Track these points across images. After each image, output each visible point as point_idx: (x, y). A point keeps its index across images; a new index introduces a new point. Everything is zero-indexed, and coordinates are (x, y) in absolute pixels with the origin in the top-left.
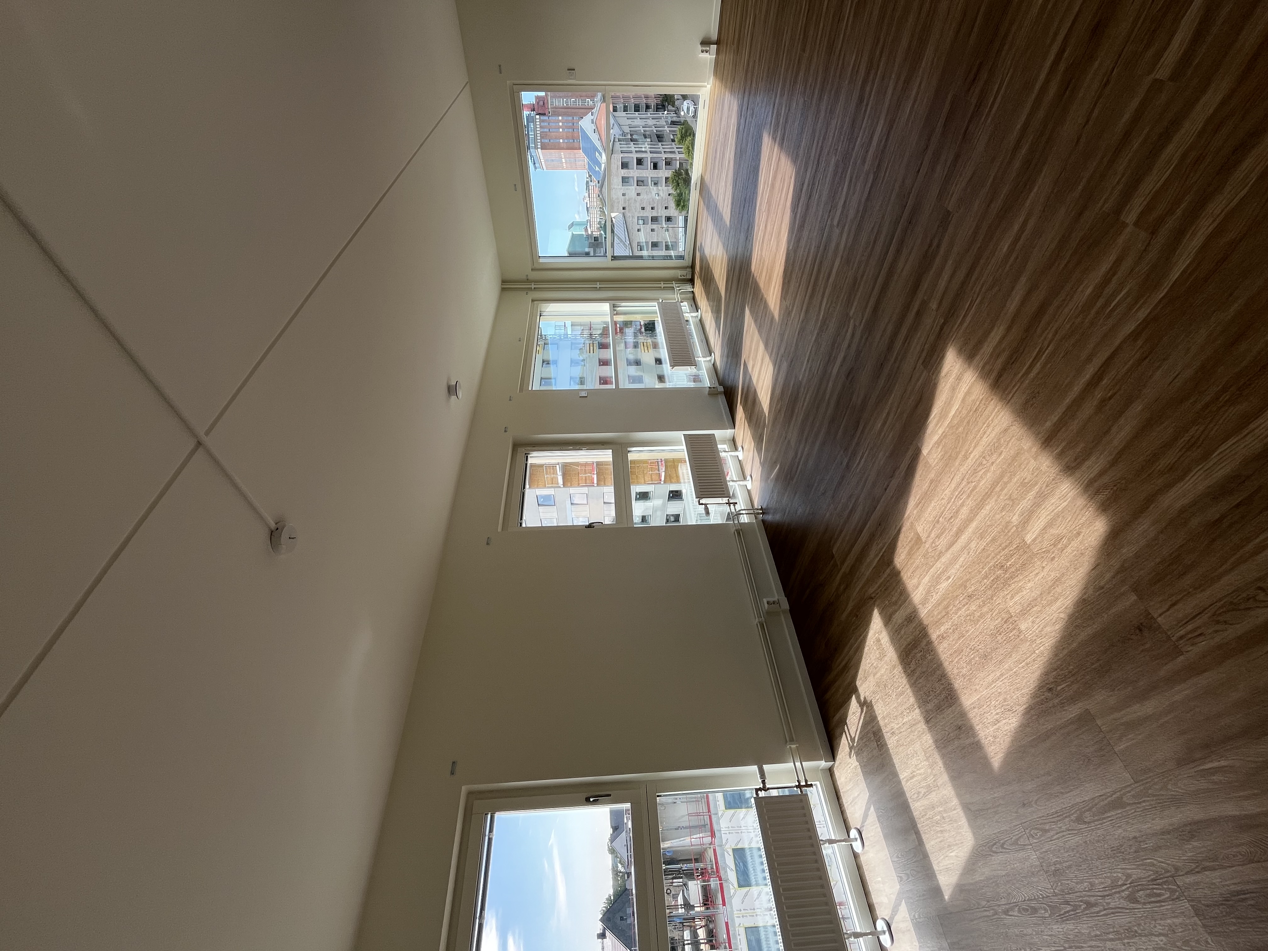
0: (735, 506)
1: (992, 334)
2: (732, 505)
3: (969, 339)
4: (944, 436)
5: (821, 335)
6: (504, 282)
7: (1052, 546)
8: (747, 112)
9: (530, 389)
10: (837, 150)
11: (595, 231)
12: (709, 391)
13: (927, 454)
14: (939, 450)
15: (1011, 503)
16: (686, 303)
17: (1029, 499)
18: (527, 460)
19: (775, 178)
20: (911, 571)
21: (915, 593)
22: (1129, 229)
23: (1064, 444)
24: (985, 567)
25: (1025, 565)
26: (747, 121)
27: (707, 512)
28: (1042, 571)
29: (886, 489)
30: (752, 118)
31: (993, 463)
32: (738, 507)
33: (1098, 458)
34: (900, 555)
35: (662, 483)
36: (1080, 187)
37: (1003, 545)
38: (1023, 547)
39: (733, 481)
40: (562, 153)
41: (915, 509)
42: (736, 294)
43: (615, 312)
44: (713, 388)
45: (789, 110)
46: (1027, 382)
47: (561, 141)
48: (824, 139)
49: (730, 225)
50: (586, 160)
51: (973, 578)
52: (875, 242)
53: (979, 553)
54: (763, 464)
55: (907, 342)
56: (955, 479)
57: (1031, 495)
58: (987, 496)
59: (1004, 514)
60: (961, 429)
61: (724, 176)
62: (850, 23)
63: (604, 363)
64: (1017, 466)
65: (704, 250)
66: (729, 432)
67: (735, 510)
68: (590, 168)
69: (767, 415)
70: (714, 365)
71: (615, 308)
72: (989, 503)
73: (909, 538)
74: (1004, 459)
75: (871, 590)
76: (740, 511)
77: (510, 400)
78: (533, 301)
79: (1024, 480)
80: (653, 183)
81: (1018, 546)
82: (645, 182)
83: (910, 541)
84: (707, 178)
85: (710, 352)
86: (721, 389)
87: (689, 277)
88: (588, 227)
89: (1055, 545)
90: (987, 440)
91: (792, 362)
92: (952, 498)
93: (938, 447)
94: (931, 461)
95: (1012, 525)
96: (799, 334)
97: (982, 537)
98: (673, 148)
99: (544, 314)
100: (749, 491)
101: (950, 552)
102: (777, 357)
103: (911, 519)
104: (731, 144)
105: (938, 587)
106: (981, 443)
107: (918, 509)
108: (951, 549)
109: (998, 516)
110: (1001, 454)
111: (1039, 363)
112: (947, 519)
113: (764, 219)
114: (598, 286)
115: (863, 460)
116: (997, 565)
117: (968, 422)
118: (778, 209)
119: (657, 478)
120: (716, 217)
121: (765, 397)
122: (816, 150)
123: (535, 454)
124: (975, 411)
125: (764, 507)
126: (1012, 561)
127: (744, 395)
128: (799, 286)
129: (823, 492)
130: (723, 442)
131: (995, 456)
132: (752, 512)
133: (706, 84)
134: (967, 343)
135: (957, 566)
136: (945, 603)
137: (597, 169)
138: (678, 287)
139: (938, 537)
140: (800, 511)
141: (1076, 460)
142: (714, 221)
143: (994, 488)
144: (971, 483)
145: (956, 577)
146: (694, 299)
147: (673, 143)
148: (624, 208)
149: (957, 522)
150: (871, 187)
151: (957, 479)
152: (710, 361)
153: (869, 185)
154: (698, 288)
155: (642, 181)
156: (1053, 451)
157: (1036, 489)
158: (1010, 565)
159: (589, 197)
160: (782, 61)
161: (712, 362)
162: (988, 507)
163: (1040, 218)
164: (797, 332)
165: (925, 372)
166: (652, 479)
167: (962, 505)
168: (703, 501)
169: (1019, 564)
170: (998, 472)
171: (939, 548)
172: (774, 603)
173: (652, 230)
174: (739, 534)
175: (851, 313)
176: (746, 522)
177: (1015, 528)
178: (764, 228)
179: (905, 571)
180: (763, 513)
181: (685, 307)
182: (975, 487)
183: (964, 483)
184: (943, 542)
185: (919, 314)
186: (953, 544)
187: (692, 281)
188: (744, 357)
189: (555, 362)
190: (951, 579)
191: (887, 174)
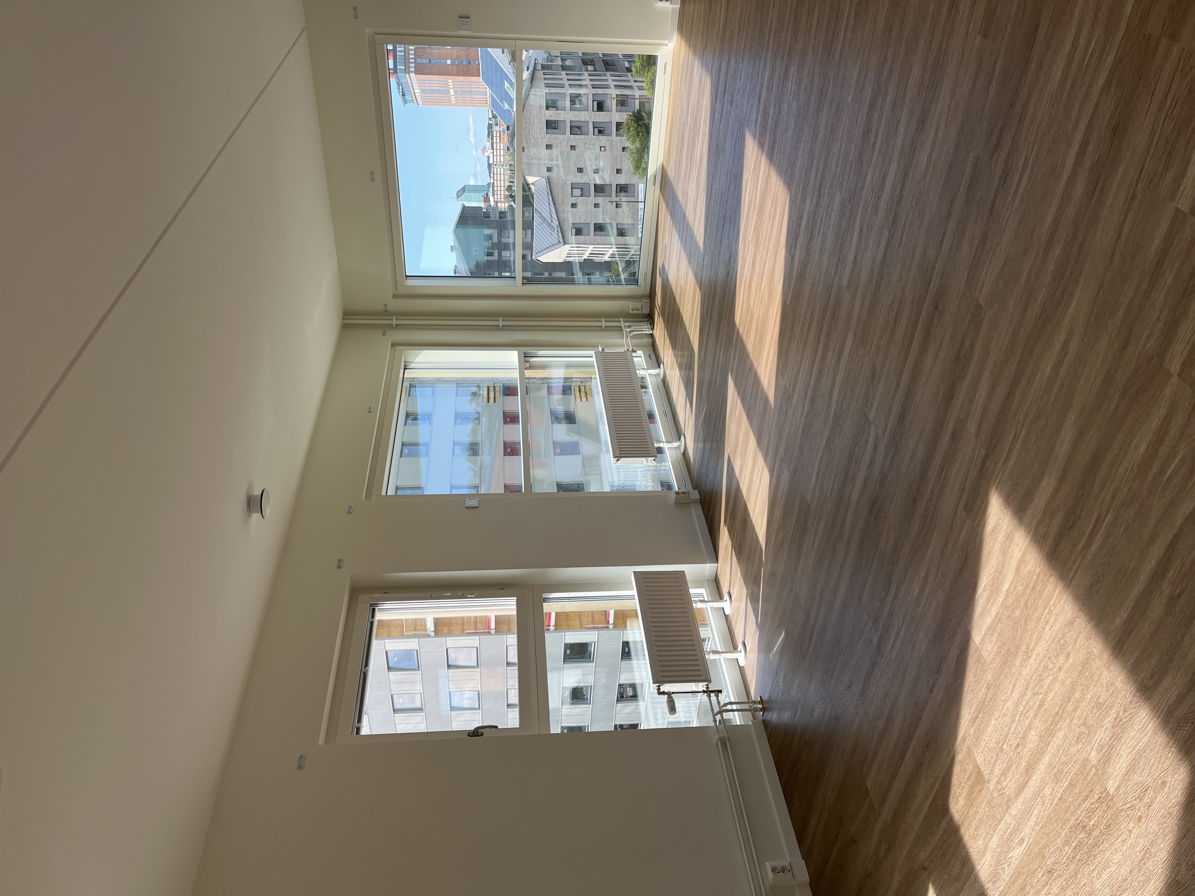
0: (717, 696)
1: (1043, 484)
2: (713, 695)
3: (1017, 484)
4: (998, 619)
5: (834, 440)
6: (347, 314)
7: (1138, 800)
8: (724, 96)
9: (383, 493)
10: (842, 184)
11: (501, 202)
12: (676, 498)
13: (980, 644)
14: (994, 639)
15: (1087, 732)
16: (641, 352)
17: (1107, 728)
18: (373, 616)
19: (763, 198)
20: (973, 827)
21: (981, 864)
22: (1174, 380)
23: (1137, 653)
24: (1064, 827)
25: (1109, 826)
26: (725, 109)
27: (672, 709)
28: (1130, 836)
29: (932, 691)
30: (731, 106)
31: (1060, 668)
32: (723, 698)
33: (1174, 678)
34: (958, 799)
35: (611, 626)
36: (1120, 313)
37: (1083, 795)
38: (1106, 799)
39: (716, 652)
40: (450, 80)
41: (971, 726)
42: (715, 353)
43: (528, 365)
44: (683, 493)
45: (779, 111)
46: (1089, 557)
47: (449, 62)
48: (825, 164)
49: (705, 249)
50: (489, 91)
51: (1051, 843)
52: (895, 323)
53: (1056, 805)
54: (761, 627)
55: (944, 473)
56: (1017, 687)
57: (1108, 722)
58: (1058, 717)
59: (1080, 746)
60: (1018, 613)
61: (694, 175)
62: (850, 26)
63: (510, 418)
64: (1089, 678)
65: (667, 276)
66: (708, 568)
67: (719, 703)
68: (494, 104)
69: (764, 548)
70: (685, 454)
71: (528, 359)
72: (1061, 728)
73: (968, 772)
74: (1072, 664)
75: (924, 855)
76: (726, 705)
77: (349, 513)
78: (393, 345)
79: (1098, 699)
80: (596, 130)
81: (1100, 798)
82: (583, 129)
83: (969, 778)
84: (671, 172)
85: (678, 434)
86: (695, 495)
87: (646, 311)
88: (490, 194)
89: (1140, 798)
90: (1050, 632)
91: (796, 471)
92: (1016, 715)
93: (992, 635)
94: (985, 654)
95: (1091, 764)
96: (803, 432)
97: (1057, 779)
98: (629, 81)
99: (412, 366)
100: (741, 669)
101: (1020, 799)
102: (775, 462)
103: (968, 742)
104: (704, 134)
105: (1010, 855)
106: (1043, 637)
107: (974, 727)
108: (1023, 795)
109: (1073, 750)
110: (1068, 656)
111: (1099, 536)
112: (1013, 747)
113: (751, 252)
114: (501, 323)
115: (899, 640)
116: (1078, 824)
117: (1026, 604)
118: (769, 242)
119: (603, 618)
120: (685, 232)
121: (760, 520)
122: (816, 176)
123: (387, 605)
124: (1033, 589)
125: (765, 698)
126: (1096, 819)
127: (729, 511)
128: (802, 361)
129: (848, 684)
130: (699, 584)
131: (1062, 658)
132: (746, 706)
133: (667, 42)
134: (1015, 490)
135: (1031, 823)
136: (1020, 881)
137: (506, 106)
138: (629, 327)
139: (1004, 774)
140: (818, 711)
141: (1152, 677)
142: (681, 237)
143: (1066, 706)
144: (1037, 696)
145: (1031, 840)
146: (654, 346)
147: (629, 74)
148: (549, 170)
149: (1026, 753)
150: (887, 247)
151: (1021, 684)
152: (679, 447)
153: (883, 244)
154: (660, 331)
155: (579, 128)
156: (1127, 662)
157: (1113, 712)
158: (1093, 825)
159: (492, 148)
160: (768, 43)
161: (682, 451)
162: (1060, 735)
163: (1082, 341)
164: (801, 429)
165: (968, 521)
166: (593, 619)
167: (1029, 728)
168: (666, 688)
169: (1103, 825)
170: (1068, 683)
171: (1007, 792)
172: (783, 870)
173: (596, 205)
174: (724, 745)
175: (871, 417)
176: (739, 724)
177: (1094, 770)
178: (750, 266)
179: (965, 826)
180: (764, 710)
181: (640, 359)
182: (1042, 702)
183: (1029, 694)
184: (1010, 783)
185: (955, 436)
186: (1024, 787)
187: (650, 318)
188: (728, 451)
189: (429, 417)
190: (1025, 844)
191: (905, 235)
